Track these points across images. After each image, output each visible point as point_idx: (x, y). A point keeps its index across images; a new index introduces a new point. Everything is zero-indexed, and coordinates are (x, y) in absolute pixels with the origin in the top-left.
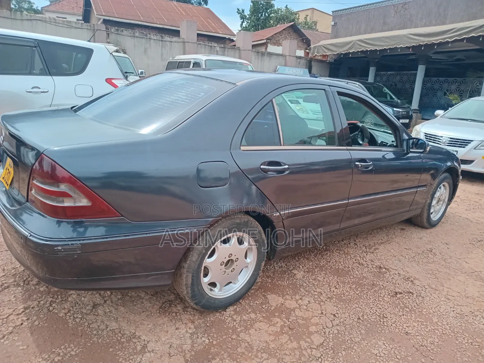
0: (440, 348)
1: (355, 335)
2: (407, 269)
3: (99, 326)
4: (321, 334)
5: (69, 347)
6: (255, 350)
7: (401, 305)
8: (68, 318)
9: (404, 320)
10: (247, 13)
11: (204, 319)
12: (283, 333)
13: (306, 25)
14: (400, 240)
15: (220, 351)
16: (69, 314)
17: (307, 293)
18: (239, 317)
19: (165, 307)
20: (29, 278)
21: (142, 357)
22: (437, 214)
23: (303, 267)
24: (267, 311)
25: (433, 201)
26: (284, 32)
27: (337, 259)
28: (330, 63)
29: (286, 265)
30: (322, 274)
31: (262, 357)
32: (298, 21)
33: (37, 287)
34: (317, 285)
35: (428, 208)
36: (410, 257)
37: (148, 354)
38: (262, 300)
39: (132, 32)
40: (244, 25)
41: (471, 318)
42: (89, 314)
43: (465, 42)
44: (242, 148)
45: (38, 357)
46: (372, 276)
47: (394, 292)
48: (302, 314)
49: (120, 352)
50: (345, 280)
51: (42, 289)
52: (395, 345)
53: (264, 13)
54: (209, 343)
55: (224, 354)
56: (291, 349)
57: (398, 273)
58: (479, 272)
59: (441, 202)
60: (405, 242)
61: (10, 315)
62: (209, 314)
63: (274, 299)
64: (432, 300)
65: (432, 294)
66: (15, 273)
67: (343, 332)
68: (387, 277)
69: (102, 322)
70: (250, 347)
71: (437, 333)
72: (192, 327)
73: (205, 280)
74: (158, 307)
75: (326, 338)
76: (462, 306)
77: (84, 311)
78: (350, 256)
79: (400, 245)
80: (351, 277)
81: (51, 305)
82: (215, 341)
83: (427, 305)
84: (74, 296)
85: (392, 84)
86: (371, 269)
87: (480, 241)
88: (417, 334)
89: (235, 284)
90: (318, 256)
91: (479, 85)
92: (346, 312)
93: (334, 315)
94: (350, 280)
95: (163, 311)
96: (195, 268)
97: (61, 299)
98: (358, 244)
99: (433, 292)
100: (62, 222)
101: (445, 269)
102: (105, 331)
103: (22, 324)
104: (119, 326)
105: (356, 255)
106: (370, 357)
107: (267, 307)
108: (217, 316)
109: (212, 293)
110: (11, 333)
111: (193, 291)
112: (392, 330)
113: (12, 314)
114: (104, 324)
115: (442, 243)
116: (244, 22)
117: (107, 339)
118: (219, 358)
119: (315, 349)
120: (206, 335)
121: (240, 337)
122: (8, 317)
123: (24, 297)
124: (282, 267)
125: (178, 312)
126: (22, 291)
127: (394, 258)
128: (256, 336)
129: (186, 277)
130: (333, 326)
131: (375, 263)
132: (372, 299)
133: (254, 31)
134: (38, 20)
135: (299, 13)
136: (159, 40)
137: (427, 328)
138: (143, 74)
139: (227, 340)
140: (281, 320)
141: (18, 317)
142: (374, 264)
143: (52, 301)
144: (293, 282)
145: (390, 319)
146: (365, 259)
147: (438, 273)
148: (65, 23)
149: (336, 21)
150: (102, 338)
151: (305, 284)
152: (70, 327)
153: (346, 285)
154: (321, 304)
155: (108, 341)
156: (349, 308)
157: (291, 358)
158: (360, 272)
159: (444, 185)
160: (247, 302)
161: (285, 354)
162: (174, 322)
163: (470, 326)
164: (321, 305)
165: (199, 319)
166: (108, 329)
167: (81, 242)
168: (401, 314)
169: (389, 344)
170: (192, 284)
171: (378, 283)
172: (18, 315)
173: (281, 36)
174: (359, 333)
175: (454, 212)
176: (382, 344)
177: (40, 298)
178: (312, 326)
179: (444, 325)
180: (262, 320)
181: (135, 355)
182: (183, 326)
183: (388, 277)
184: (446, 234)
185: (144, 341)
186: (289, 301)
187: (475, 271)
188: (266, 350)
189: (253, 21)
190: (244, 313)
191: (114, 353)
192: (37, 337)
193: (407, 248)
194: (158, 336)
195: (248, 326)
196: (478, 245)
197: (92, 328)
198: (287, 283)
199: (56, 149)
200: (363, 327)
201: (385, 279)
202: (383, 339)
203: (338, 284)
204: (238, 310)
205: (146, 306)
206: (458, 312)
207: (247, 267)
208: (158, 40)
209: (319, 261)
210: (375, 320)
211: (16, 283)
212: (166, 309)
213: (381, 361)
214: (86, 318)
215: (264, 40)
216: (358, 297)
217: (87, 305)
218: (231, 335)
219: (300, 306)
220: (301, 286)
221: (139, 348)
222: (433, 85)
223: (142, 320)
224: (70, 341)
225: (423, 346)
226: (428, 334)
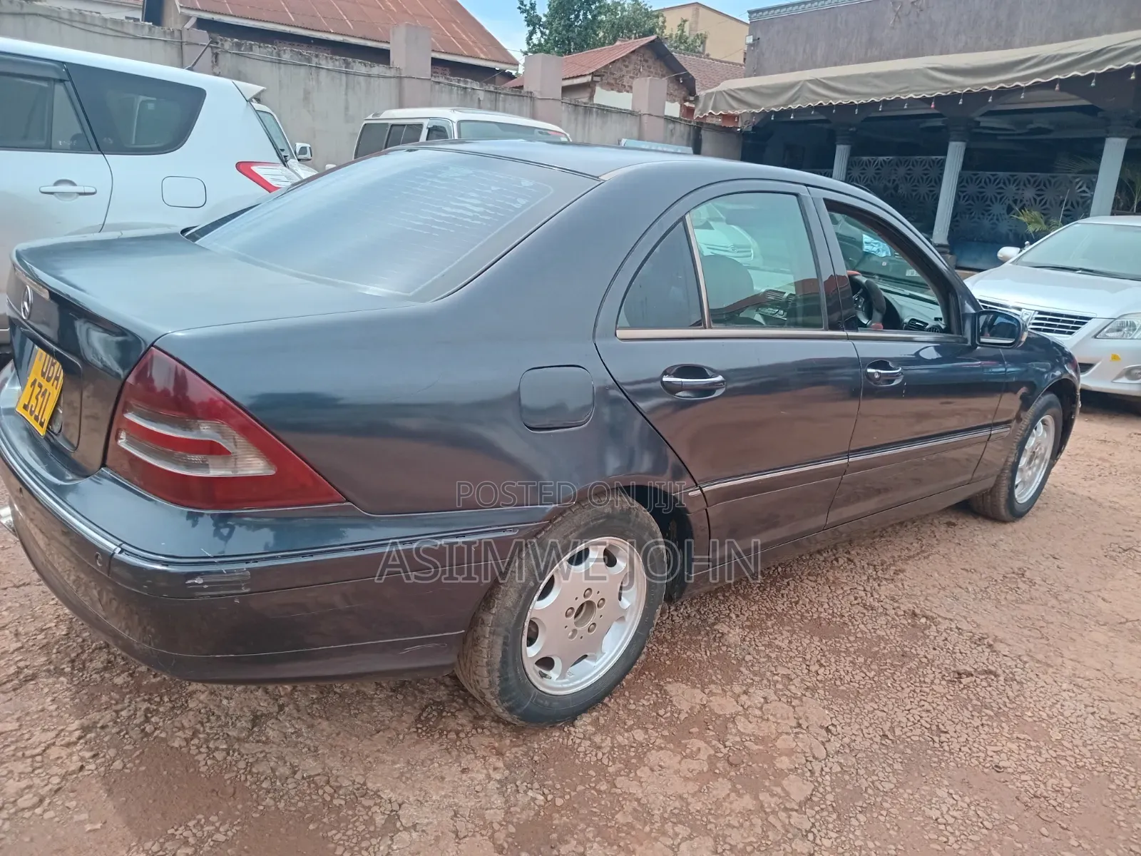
0: (1078, 802)
1: (881, 774)
2: (975, 618)
3: (273, 770)
4: (803, 774)
5: (208, 822)
6: (657, 818)
7: (975, 702)
8: (194, 751)
9: (985, 737)
10: (542, 10)
11: (526, 744)
12: (716, 776)
13: (681, 43)
14: (949, 549)
15: (574, 822)
16: (195, 741)
17: (757, 679)
18: (609, 738)
19: (428, 719)
20: (82, 653)
21: (390, 842)
22: (1027, 490)
23: (737, 616)
24: (671, 723)
25: (1022, 458)
26: (634, 57)
27: (814, 596)
28: (744, 134)
29: (698, 611)
30: (784, 632)
31: (677, 835)
32: (663, 32)
33: (107, 675)
34: (777, 659)
35: (1010, 475)
36: (977, 590)
37: (405, 835)
38: (654, 696)
39: (275, 51)
40: (535, 40)
41: (1135, 729)
42: (245, 740)
43: (1057, 88)
44: (620, 333)
45: (136, 848)
46: (899, 636)
47: (954, 671)
48: (753, 728)
49: (334, 832)
50: (838, 645)
51: (119, 681)
52: (976, 797)
53: (582, 13)
54: (545, 803)
55: (585, 830)
56: (740, 813)
57: (957, 628)
58: (1136, 623)
59: (1037, 461)
60: (961, 554)
61: (48, 747)
62: (536, 733)
63: (683, 693)
64: (1042, 689)
65: (1041, 675)
66: (45, 641)
67: (852, 770)
68: (932, 637)
69: (281, 758)
70: (643, 813)
71: (1065, 766)
72: (500, 764)
73: (532, 652)
74: (413, 719)
75: (816, 784)
76: (1112, 701)
77: (233, 733)
78: (842, 588)
79: (950, 560)
80: (852, 639)
81: (147, 720)
82: (560, 797)
83: (1031, 700)
84: (202, 697)
85: (888, 184)
86: (893, 619)
87: (1126, 550)
88: (1020, 769)
89: (595, 659)
90: (768, 589)
91: (1087, 190)
92: (853, 720)
93: (828, 730)
94: (849, 645)
95: (424, 729)
96: (510, 623)
97: (171, 705)
98: (856, 561)
99: (1042, 669)
100: (202, 515)
101: (1059, 617)
102: (289, 781)
103: (82, 768)
104: (324, 769)
105: (856, 585)
106: (923, 827)
107: (669, 714)
108: (556, 738)
109: (546, 681)
110: (57, 791)
111: (504, 679)
112: (963, 761)
113: (54, 744)
114: (285, 762)
115: (1043, 555)
116: (536, 33)
117: (298, 801)
118: (575, 839)
119: (796, 811)
120: (536, 785)
121: (616, 787)
122: (44, 751)
123: (77, 700)
124: (689, 616)
125: (462, 731)
126: (69, 686)
127: (942, 592)
128: (653, 783)
129: (489, 647)
130: (828, 755)
131: (901, 606)
132: (908, 690)
133: (559, 54)
134: (40, 15)
135: (665, 14)
136: (340, 72)
137: (1040, 755)
138: (305, 153)
139: (588, 794)
140: (708, 743)
141: (69, 751)
142: (899, 607)
143: (147, 710)
144: (721, 652)
145: (955, 735)
146: (876, 596)
147: (1045, 625)
148: (109, 25)
149: (759, 35)
150: (286, 797)
151: (748, 658)
152: (203, 773)
153: (842, 659)
154: (793, 704)
155: (300, 804)
156: (857, 710)
157: (745, 835)
158: (870, 626)
159: (1043, 422)
160: (621, 701)
161: (729, 825)
162: (455, 753)
163: (1135, 748)
164: (794, 707)
165: (515, 746)
166: (298, 776)
167: (252, 565)
168: (977, 722)
169: (961, 793)
170: (504, 662)
171: (913, 651)
172: (68, 745)
173: (627, 67)
174: (888, 769)
175: (1059, 484)
176: (946, 795)
177: (117, 703)
178: (780, 755)
179: (1077, 746)
180: (663, 745)
181: (371, 837)
182: (479, 764)
183: (935, 637)
184: (1049, 534)
185: (390, 802)
186: (718, 698)
187: (1127, 621)
188: (681, 817)
189: (556, 30)
190: (617, 729)
191: (321, 834)
192: (124, 799)
193: (967, 567)
194: (421, 789)
195: (633, 760)
196: (1123, 559)
197: (258, 774)
198: (706, 654)
199: (180, 334)
200: (897, 756)
201: (928, 641)
202: (946, 783)
203: (824, 656)
204: (602, 721)
205: (383, 716)
206: (1103, 717)
207: (622, 618)
208: (335, 71)
209: (772, 602)
210: (921, 739)
211: (52, 667)
212: (431, 723)
213: (948, 834)
214: (238, 750)
215: (585, 75)
216: (874, 685)
217: (237, 718)
218: (594, 782)
219: (747, 709)
220: (741, 661)
221: (380, 820)
222: (982, 187)
223: (378, 751)
224: (209, 807)
225: (1037, 797)
226: (1046, 769)
